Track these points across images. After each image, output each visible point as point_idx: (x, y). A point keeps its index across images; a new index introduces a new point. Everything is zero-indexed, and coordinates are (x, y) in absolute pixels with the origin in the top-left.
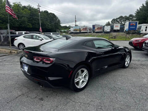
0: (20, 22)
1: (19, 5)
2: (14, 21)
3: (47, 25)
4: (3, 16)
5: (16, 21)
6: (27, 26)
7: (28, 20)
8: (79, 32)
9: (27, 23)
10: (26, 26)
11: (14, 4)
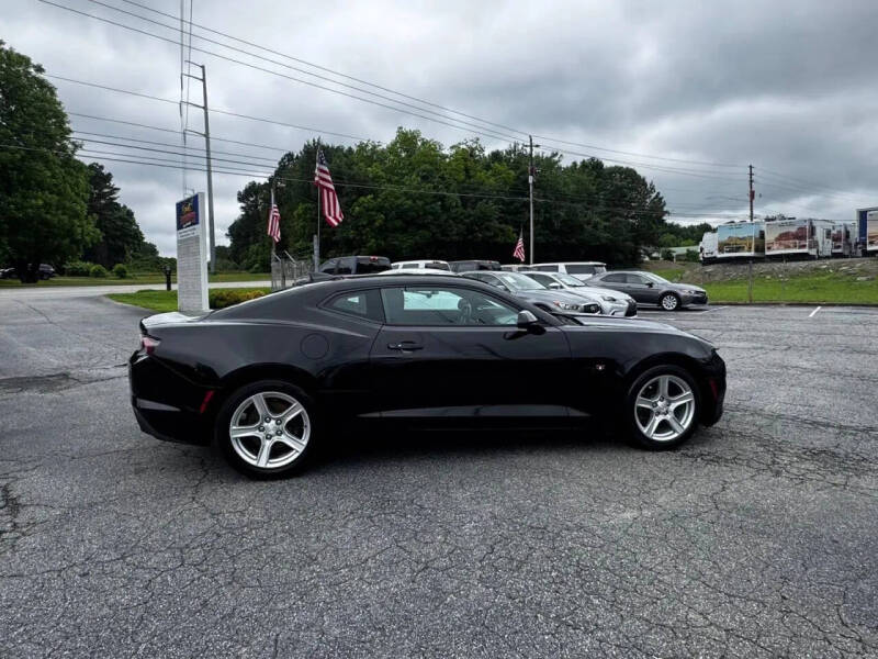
0: (467, 221)
1: (473, 150)
2: (446, 221)
3: (589, 228)
4: (409, 202)
5: (454, 219)
6: (496, 235)
7: (503, 212)
8: (752, 254)
9: (496, 224)
10: (491, 237)
11: (454, 151)
